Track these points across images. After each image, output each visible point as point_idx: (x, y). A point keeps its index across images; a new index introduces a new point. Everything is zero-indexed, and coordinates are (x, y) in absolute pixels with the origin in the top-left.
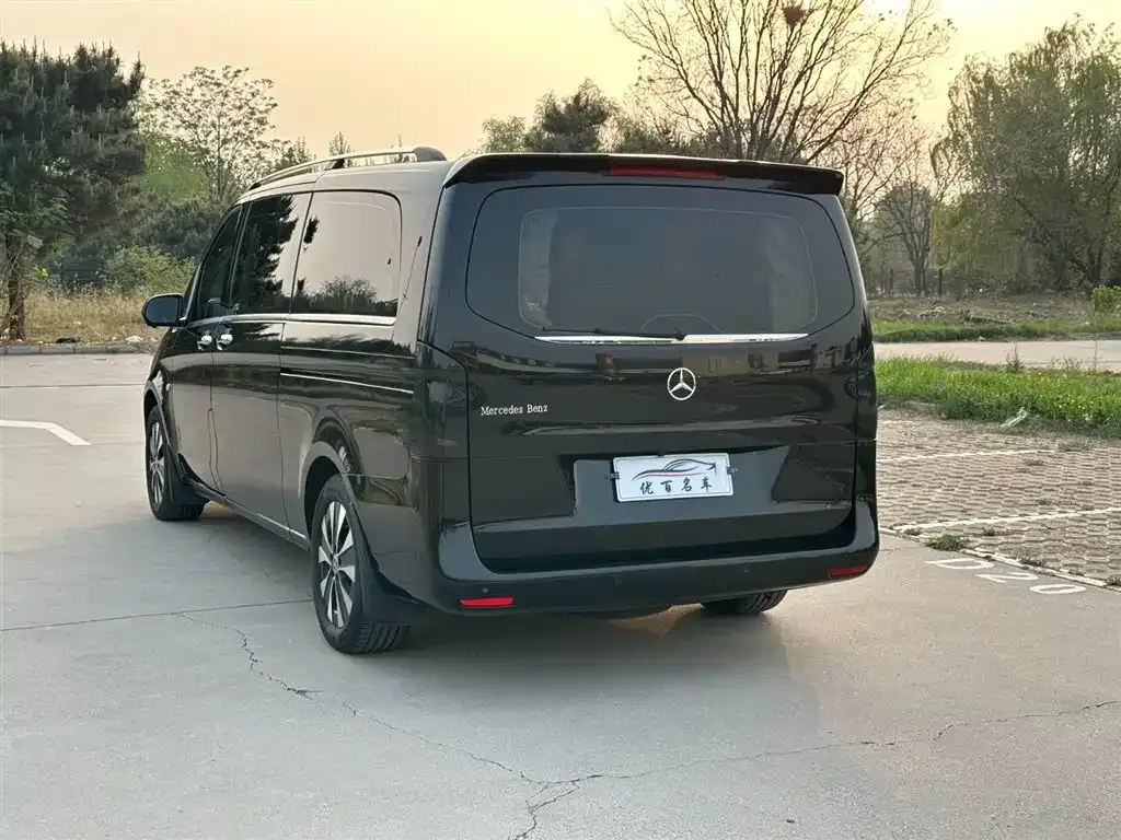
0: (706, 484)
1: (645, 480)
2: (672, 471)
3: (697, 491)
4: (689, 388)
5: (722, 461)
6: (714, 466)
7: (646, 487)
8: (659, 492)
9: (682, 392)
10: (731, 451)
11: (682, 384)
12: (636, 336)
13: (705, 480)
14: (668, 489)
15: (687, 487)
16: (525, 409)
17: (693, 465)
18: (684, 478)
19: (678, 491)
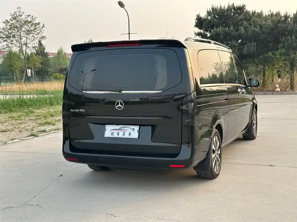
0: (130, 134)
1: (112, 132)
2: (120, 130)
3: (127, 136)
4: (121, 106)
5: (137, 128)
6: (134, 129)
7: (112, 134)
8: (115, 135)
9: (119, 107)
10: (140, 126)
11: (120, 105)
12: (108, 91)
13: (130, 133)
14: (118, 135)
15: (124, 135)
16: (80, 110)
17: (127, 128)
18: (124, 132)
19: (121, 135)
